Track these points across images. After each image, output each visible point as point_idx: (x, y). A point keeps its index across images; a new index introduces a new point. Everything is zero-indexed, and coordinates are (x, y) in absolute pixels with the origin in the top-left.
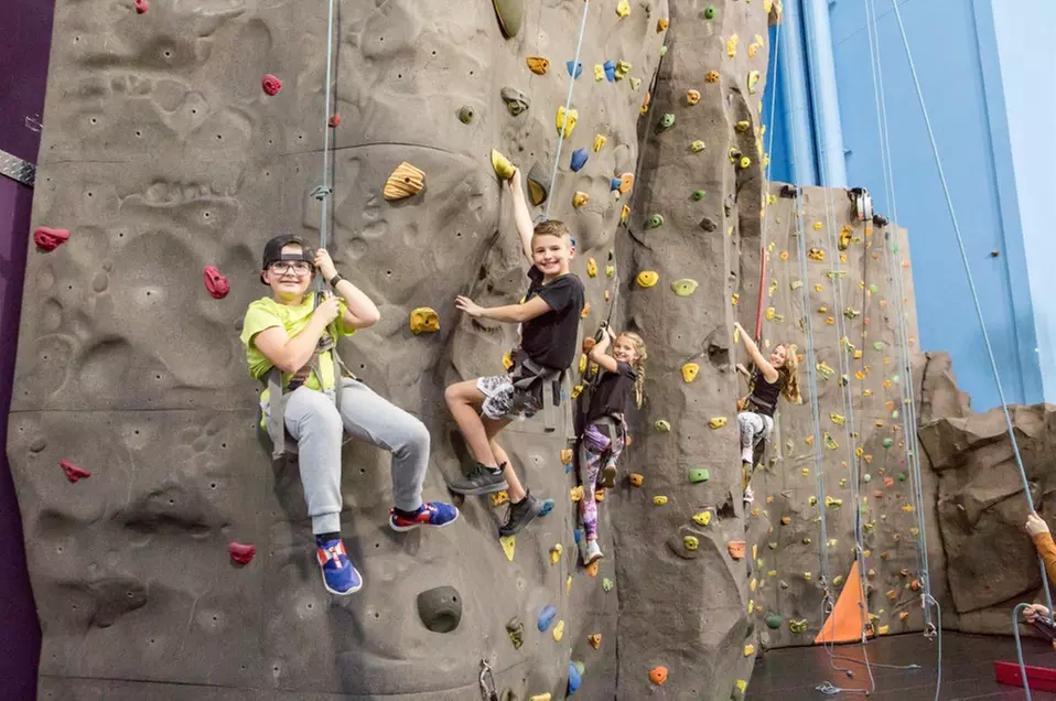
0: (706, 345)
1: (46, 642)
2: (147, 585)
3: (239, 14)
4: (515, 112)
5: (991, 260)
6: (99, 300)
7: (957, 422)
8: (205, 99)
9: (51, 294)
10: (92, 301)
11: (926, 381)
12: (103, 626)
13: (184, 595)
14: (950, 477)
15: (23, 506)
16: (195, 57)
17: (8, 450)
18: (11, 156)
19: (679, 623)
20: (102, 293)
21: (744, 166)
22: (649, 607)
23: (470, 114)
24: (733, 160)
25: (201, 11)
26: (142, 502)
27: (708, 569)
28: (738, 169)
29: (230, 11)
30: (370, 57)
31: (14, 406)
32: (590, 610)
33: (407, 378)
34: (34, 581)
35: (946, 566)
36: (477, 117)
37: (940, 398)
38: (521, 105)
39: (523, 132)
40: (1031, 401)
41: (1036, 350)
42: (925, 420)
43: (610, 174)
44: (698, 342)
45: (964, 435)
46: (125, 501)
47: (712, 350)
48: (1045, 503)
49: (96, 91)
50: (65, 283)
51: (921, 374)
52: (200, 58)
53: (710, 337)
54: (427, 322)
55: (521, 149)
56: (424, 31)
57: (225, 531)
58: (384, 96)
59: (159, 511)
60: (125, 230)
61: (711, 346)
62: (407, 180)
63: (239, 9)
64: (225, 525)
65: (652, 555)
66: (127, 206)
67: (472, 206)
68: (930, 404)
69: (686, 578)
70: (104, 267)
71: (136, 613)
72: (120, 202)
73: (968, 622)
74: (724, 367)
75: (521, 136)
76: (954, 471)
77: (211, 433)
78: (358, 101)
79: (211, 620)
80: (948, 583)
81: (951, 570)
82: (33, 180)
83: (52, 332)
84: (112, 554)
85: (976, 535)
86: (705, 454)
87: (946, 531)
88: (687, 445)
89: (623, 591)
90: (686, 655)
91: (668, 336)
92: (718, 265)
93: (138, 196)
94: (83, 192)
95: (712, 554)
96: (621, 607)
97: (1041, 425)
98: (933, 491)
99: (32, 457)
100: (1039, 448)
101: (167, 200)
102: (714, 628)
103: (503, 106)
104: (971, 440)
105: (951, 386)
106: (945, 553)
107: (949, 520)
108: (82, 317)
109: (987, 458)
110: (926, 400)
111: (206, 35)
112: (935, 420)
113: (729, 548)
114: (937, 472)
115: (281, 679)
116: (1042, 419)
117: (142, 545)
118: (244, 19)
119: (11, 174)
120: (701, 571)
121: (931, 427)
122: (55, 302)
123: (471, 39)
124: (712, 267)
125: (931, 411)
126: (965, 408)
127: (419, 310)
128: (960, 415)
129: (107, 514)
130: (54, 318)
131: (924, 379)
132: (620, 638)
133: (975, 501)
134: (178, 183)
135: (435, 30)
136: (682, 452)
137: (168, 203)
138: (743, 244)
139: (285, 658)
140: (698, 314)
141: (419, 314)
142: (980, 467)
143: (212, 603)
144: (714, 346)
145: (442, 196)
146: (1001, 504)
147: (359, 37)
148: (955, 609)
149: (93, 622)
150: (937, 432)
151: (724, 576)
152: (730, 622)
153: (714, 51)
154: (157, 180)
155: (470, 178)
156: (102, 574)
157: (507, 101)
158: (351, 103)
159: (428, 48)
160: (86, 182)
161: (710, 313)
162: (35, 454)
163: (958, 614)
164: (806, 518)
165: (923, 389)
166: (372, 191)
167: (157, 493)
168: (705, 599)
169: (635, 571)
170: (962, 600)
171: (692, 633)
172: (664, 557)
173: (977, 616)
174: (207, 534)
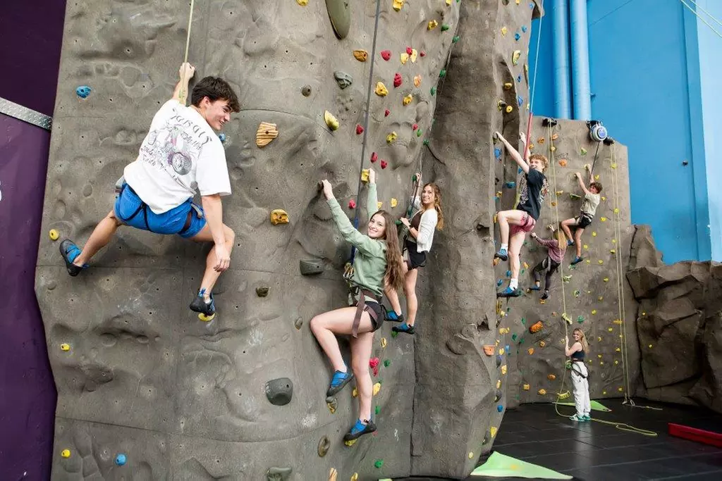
0: (476, 224)
1: (59, 398)
2: (112, 370)
3: (173, 24)
4: (342, 87)
5: (683, 167)
6: (86, 201)
7: (652, 269)
8: (150, 79)
9: (60, 197)
10: (83, 201)
11: (634, 243)
12: (90, 391)
13: (134, 376)
14: (646, 303)
15: (45, 320)
16: (145, 52)
17: (36, 288)
18: (38, 113)
19: (451, 393)
20: (89, 197)
21: (508, 111)
22: (434, 382)
23: (309, 90)
24: (500, 108)
25: (148, 24)
26: (109, 321)
27: (470, 361)
28: (505, 113)
29: (167, 23)
30: (247, 54)
31: (39, 263)
32: (396, 382)
33: (267, 251)
34: (52, 363)
35: (641, 359)
36: (313, 93)
37: (643, 254)
38: (346, 82)
39: (348, 100)
40: (703, 259)
41: (709, 226)
42: (631, 267)
43: (413, 121)
44: (470, 222)
45: (656, 278)
46: (100, 320)
47: (479, 227)
48: (707, 324)
49: (87, 74)
50: (67, 191)
51: (631, 239)
52: (148, 53)
53: (478, 220)
54: (280, 218)
55: (347, 110)
56: (281, 38)
57: (157, 339)
58: (256, 78)
59: (119, 327)
60: (101, 159)
61: (479, 225)
62: (267, 133)
63: (172, 22)
64: (157, 336)
65: (437, 350)
66: (105, 145)
67: (310, 147)
68: (635, 257)
69: (456, 366)
70: (90, 182)
71: (107, 384)
72: (101, 142)
73: (653, 394)
74: (486, 238)
75: (347, 102)
76: (648, 300)
77: (150, 282)
78: (240, 82)
79: (148, 392)
80: (641, 368)
81: (644, 361)
82: (51, 127)
83: (60, 220)
84: (93, 350)
85: (660, 341)
86: (471, 291)
87: (641, 337)
88: (460, 285)
89: (418, 371)
90: (455, 412)
91: (452, 218)
92: (486, 175)
93: (110, 138)
94: (78, 136)
95: (473, 352)
96: (417, 381)
97: (708, 274)
98: (635, 312)
99: (49, 293)
100: (705, 289)
101: (127, 141)
102: (472, 398)
103: (335, 83)
104: (661, 282)
105: (650, 247)
106: (640, 351)
107: (644, 331)
108: (76, 210)
109: (670, 293)
110: (633, 255)
111: (152, 39)
112: (638, 267)
113: (484, 349)
114: (638, 300)
115: (185, 429)
116: (708, 270)
117: (110, 346)
118: (175, 28)
119: (38, 124)
120: (466, 362)
121: (635, 272)
122: (61, 201)
123: (312, 41)
124: (482, 176)
125: (636, 262)
126: (659, 260)
127: (275, 211)
128: (655, 265)
129: (90, 327)
130: (61, 211)
131: (633, 242)
132: (416, 400)
133: (661, 320)
134: (134, 131)
135: (288, 37)
136: (458, 289)
137: (129, 143)
138: (507, 160)
139: (187, 417)
140: (472, 205)
141: (276, 213)
142: (665, 299)
143: (148, 381)
144: (481, 225)
145: (290, 142)
146: (678, 322)
147: (242, 40)
148: (645, 385)
149: (83, 388)
150: (639, 275)
151: (480, 365)
152: (483, 394)
153: (489, 38)
154: (123, 129)
155: (308, 130)
156: (87, 362)
157: (338, 80)
158: (235, 84)
159: (283, 48)
160: (81, 129)
161: (479, 205)
162: (50, 291)
163: (646, 389)
164: (549, 325)
165: (632, 248)
166: (246, 139)
167: (118, 317)
168: (468, 379)
169: (427, 361)
170: (649, 380)
171: (460, 399)
172: (444, 352)
173: (658, 391)
174: (147, 341)
